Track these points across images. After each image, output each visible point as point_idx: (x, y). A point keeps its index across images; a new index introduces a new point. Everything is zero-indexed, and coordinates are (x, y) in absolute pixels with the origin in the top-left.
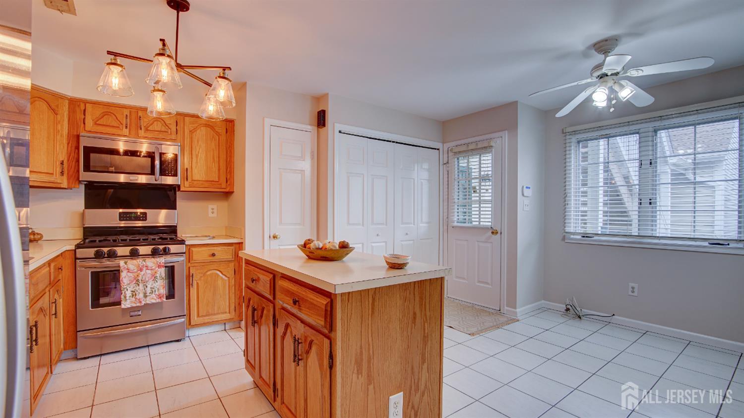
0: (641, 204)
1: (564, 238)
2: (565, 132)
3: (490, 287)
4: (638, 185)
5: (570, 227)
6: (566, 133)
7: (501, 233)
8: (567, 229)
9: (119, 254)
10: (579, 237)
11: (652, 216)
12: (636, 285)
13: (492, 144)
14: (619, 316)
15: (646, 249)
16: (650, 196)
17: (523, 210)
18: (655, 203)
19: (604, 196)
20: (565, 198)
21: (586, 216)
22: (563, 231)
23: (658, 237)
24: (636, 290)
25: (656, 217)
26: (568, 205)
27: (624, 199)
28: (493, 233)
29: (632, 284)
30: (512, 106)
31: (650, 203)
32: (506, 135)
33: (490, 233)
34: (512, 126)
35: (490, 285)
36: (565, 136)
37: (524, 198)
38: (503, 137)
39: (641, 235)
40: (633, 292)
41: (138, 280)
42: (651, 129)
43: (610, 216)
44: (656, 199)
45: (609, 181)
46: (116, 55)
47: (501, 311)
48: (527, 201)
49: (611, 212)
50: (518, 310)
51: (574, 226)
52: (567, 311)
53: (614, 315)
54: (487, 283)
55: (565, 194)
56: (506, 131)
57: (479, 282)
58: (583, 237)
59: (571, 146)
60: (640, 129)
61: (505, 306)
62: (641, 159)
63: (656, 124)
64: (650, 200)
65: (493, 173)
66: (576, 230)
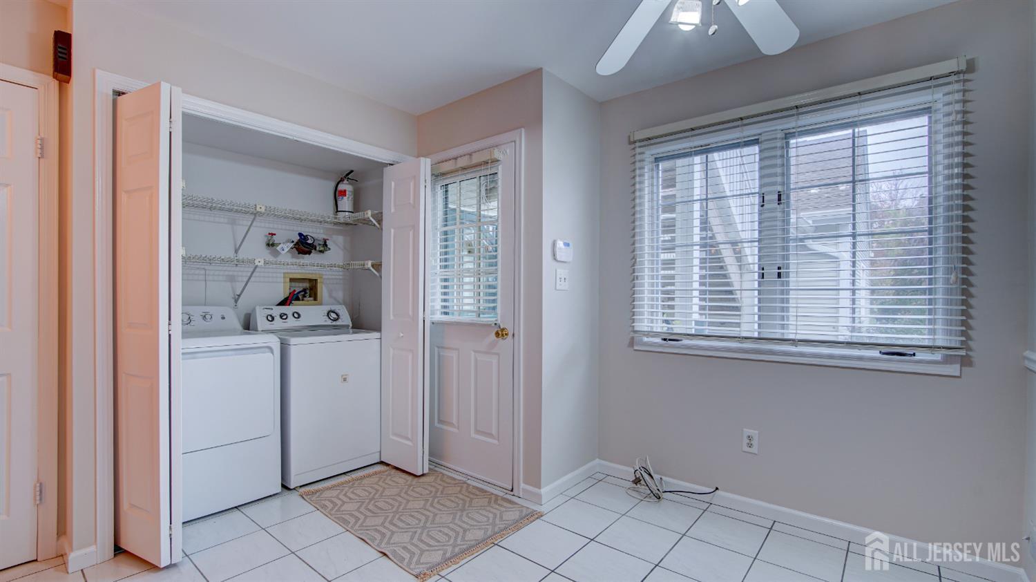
0: (763, 278)
1: (632, 343)
2: (632, 140)
3: (495, 442)
4: (758, 241)
5: (641, 321)
6: (635, 142)
7: (513, 335)
8: (639, 326)
10: (658, 340)
11: (782, 301)
12: (754, 433)
13: (497, 154)
14: (726, 491)
15: (774, 364)
16: (779, 262)
17: (556, 289)
18: (788, 275)
19: (701, 268)
20: (633, 265)
21: (673, 299)
22: (631, 329)
23: (793, 340)
24: (755, 442)
25: (787, 301)
26: (637, 278)
27: (731, 275)
28: (497, 334)
29: (747, 431)
30: (531, 79)
31: (779, 275)
32: (522, 137)
33: (493, 336)
34: (533, 121)
35: (494, 439)
36: (634, 149)
37: (555, 263)
38: (518, 143)
39: (762, 336)
40: (750, 446)
42: (781, 135)
43: (711, 300)
44: (788, 268)
45: (708, 244)
47: (515, 492)
48: (562, 272)
49: (711, 292)
50: (543, 491)
51: (650, 320)
52: (636, 484)
53: (717, 489)
54: (490, 435)
55: (634, 258)
56: (523, 130)
57: (478, 432)
58: (665, 340)
59: (643, 168)
60: (760, 134)
61: (521, 482)
62: (763, 192)
63: (790, 124)
64: (779, 268)
65: (500, 213)
66: (652, 327)
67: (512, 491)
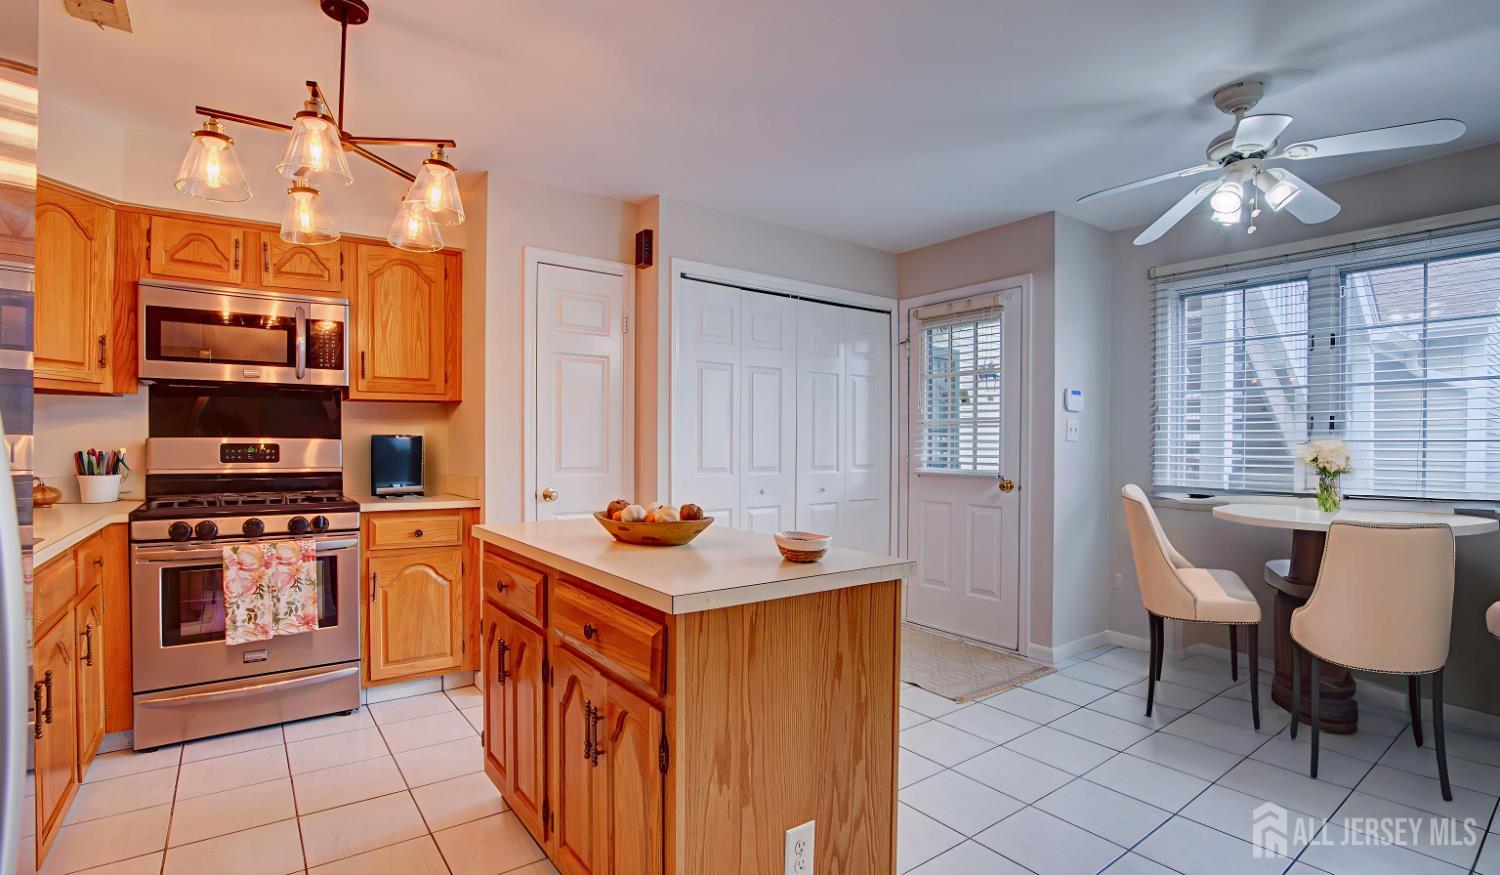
0: (1312, 427)
2: (1152, 275)
3: (997, 600)
4: (1307, 387)
5: (1164, 474)
6: (1155, 278)
7: (1020, 488)
8: (1159, 480)
9: (221, 532)
10: (1184, 498)
13: (1002, 301)
16: (1332, 411)
17: (1067, 439)
18: (1342, 425)
19: (1236, 410)
20: (1154, 414)
21: (1197, 451)
22: (1150, 484)
26: (1159, 428)
27: (1277, 416)
28: (1002, 487)
30: (1042, 222)
31: (1332, 426)
32: (1030, 282)
33: (996, 487)
34: (1044, 266)
35: (996, 596)
36: (1154, 284)
37: (1067, 414)
38: (1024, 287)
41: (260, 587)
42: (1333, 269)
43: (1249, 452)
44: (1343, 416)
45: (1246, 379)
46: (215, 114)
47: (1020, 651)
48: (1073, 421)
49: (1249, 444)
50: (1055, 649)
51: (1173, 474)
54: (992, 593)
55: (1153, 405)
56: (1031, 275)
57: (975, 590)
58: (1192, 496)
59: (1166, 306)
60: (1310, 270)
61: (1029, 640)
62: (1312, 333)
63: (1345, 260)
64: (1332, 418)
65: (1003, 362)
66: (1176, 482)
67: (1017, 650)
